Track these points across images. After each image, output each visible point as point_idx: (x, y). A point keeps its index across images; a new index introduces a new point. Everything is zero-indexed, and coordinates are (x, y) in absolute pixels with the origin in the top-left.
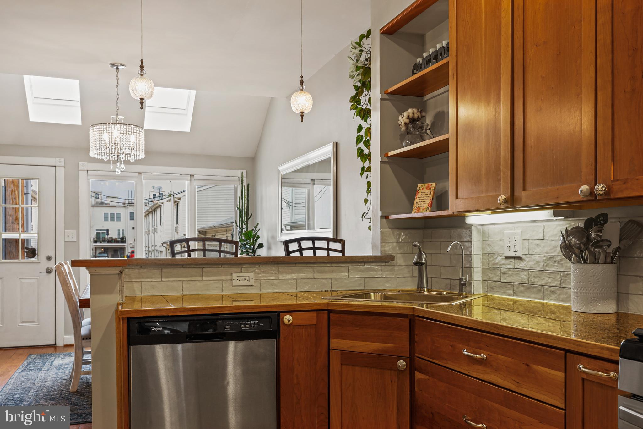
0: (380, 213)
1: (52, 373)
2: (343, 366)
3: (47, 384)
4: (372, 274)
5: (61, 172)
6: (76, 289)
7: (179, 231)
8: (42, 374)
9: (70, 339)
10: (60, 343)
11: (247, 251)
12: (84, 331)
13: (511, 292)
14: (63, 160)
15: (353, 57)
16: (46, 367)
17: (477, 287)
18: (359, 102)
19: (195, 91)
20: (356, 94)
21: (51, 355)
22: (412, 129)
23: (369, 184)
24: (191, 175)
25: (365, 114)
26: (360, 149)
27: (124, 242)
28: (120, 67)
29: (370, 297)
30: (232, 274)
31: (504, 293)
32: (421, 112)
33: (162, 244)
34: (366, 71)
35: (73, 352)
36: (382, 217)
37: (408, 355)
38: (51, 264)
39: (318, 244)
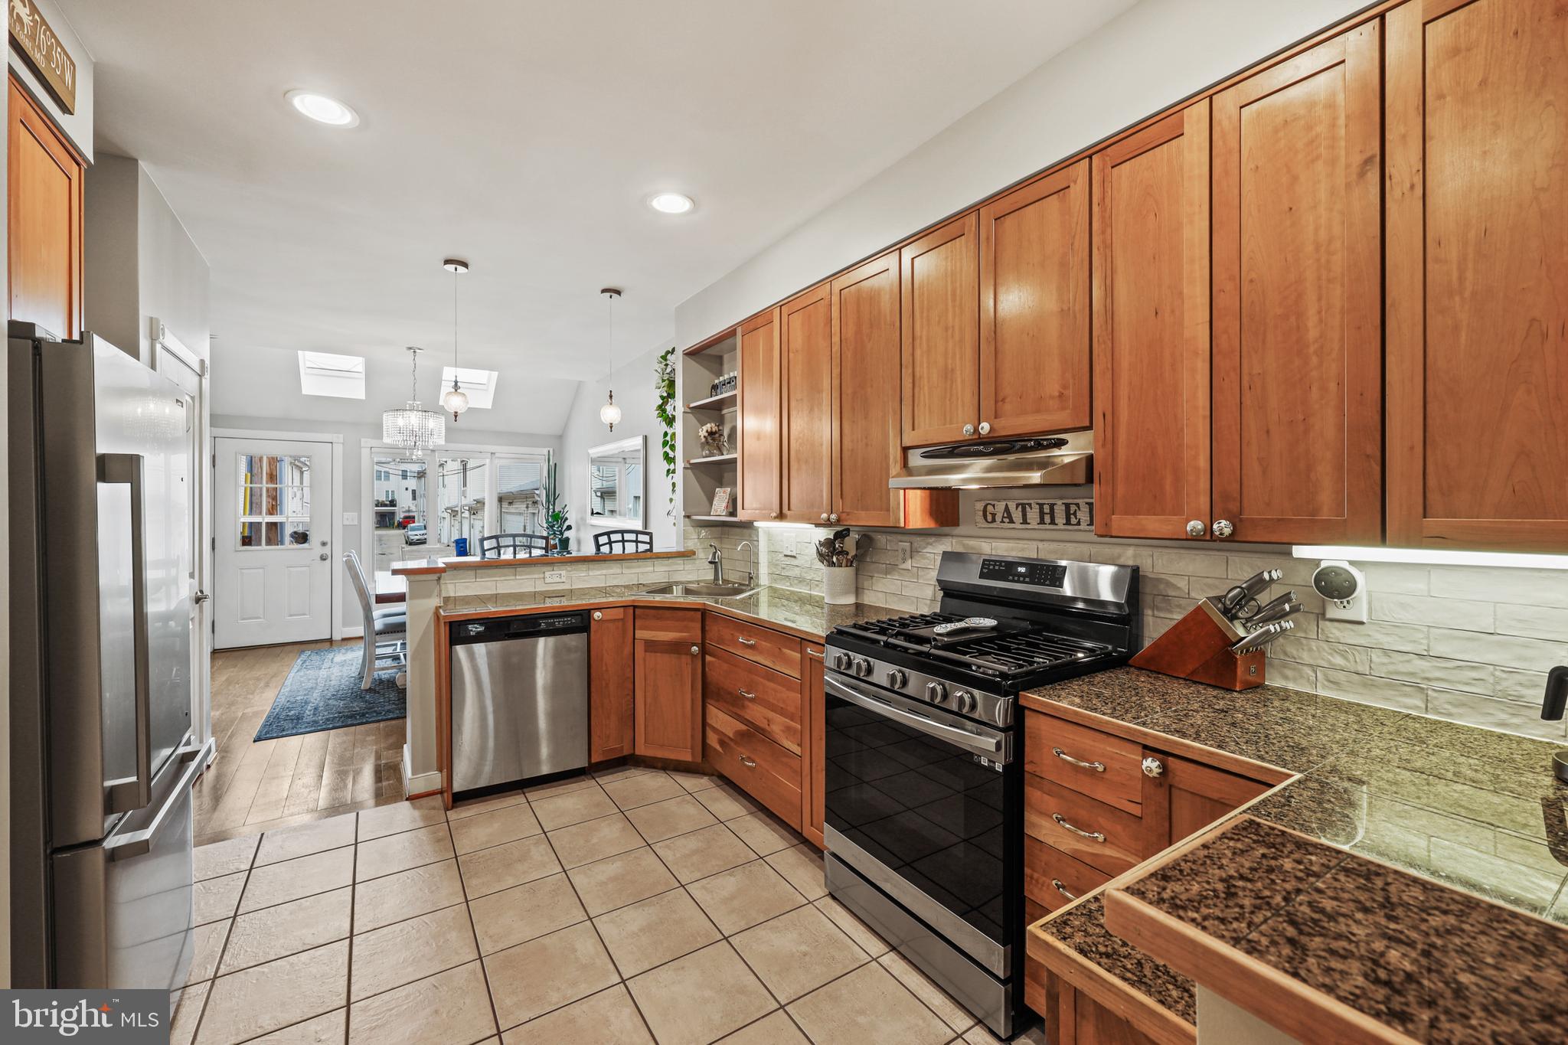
0: (683, 514)
1: (336, 672)
2: (647, 653)
3: (333, 683)
4: (675, 567)
5: (339, 449)
6: (374, 585)
7: (468, 496)
8: (323, 673)
10: (337, 637)
11: (554, 533)
13: (788, 584)
14: (341, 436)
15: (659, 370)
16: (326, 665)
17: (764, 579)
18: (664, 411)
19: (497, 373)
20: (662, 403)
21: (328, 651)
22: (711, 441)
23: (674, 485)
24: (492, 453)
25: (670, 421)
26: (665, 452)
27: (395, 506)
28: (417, 351)
29: (672, 592)
30: (544, 573)
31: (784, 584)
32: (718, 426)
33: (446, 509)
34: (671, 384)
35: (360, 645)
36: (684, 516)
37: (700, 642)
38: (327, 550)
39: (627, 536)
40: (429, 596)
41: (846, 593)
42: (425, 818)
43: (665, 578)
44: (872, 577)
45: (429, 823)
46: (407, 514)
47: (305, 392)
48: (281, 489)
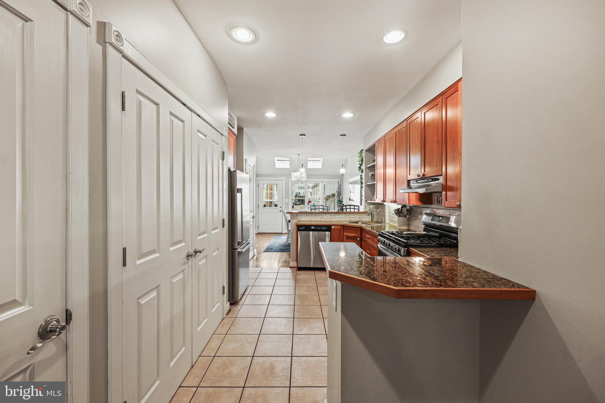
1: (281, 240)
3: (280, 243)
4: (362, 216)
5: (284, 182)
6: (288, 217)
8: (279, 240)
9: (286, 232)
10: (283, 232)
12: (290, 229)
14: (284, 178)
15: (359, 156)
16: (280, 239)
17: (387, 221)
18: (360, 168)
20: (360, 166)
21: (281, 236)
22: (371, 178)
24: (322, 181)
25: (362, 171)
26: (361, 181)
27: (304, 197)
28: (300, 155)
29: (358, 223)
30: (324, 216)
34: (362, 160)
35: (287, 235)
36: (365, 201)
37: (360, 237)
38: (281, 209)
39: (351, 207)
40: (294, 219)
41: (404, 225)
42: (292, 271)
43: (358, 219)
44: (412, 221)
45: (293, 272)
46: (309, 200)
47: (277, 167)
48: (274, 193)
